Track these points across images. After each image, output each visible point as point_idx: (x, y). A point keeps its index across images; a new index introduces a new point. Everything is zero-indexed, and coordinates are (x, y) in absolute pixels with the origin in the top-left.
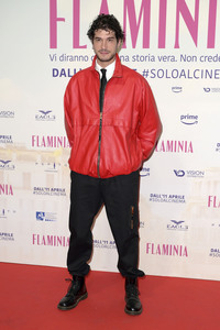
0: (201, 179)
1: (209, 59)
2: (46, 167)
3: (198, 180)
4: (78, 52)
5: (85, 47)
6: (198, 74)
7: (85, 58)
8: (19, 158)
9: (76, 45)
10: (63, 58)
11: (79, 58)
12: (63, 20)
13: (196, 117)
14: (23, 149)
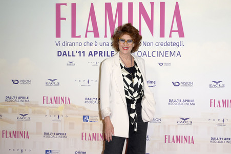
0: (159, 124)
1: (162, 44)
2: (53, 118)
3: (157, 124)
4: (75, 40)
5: (80, 37)
6: (155, 54)
7: (79, 44)
8: (34, 112)
9: (74, 35)
10: (65, 44)
11: (75, 44)
12: (65, 19)
13: (154, 82)
14: (37, 105)
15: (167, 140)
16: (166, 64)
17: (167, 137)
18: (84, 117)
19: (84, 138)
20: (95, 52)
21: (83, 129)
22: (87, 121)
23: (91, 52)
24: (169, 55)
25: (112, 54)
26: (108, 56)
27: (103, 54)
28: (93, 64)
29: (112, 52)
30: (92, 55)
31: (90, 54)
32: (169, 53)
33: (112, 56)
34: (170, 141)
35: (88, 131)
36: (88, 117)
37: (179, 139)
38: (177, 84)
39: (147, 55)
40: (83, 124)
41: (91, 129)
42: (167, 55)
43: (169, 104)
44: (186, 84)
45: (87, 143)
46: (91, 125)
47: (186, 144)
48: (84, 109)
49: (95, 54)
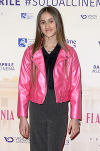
15: (90, 120)
16: (92, 17)
17: (90, 116)
24: (95, 4)
25: (17, 1)
26: (11, 4)
27: (4, 2)
32: (95, 1)
33: (17, 4)
34: (94, 121)
39: (66, 4)
42: (92, 4)
43: (93, 71)
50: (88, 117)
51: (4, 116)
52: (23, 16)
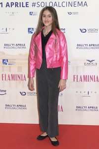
15: (76, 79)
16: (75, 13)
17: (76, 77)
18: (3, 60)
19: (4, 78)
20: (11, 3)
21: (3, 71)
22: (6, 64)
23: (8, 3)
24: (77, 5)
25: (26, 5)
26: (23, 6)
27: (19, 5)
28: (10, 14)
29: (26, 3)
30: (9, 6)
31: (8, 5)
32: (77, 3)
33: (26, 7)
34: (78, 80)
35: (7, 73)
36: (7, 60)
37: (86, 78)
38: (84, 31)
39: (58, 6)
40: (3, 67)
41: (10, 71)
42: (75, 5)
43: (77, 48)
44: (91, 30)
45: (7, 82)
46: (10, 67)
47: (92, 82)
48: (4, 53)
49: (11, 5)
50: (74, 78)
51: (20, 78)
52: (31, 13)
